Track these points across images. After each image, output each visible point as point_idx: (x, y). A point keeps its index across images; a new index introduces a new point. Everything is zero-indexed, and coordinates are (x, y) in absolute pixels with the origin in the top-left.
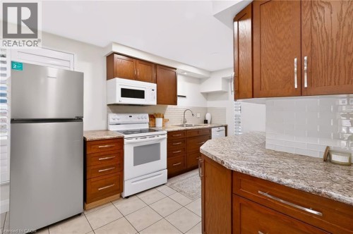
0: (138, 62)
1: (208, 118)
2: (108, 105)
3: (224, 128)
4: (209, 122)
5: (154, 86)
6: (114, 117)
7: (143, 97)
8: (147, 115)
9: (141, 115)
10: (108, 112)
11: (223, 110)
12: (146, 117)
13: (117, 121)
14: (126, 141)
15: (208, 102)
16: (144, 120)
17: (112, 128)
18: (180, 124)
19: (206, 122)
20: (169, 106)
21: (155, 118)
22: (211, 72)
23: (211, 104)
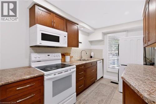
0: (54, 15)
1: (92, 55)
2: (31, 47)
3: (102, 61)
4: (93, 57)
5: (66, 34)
6: (35, 56)
7: (58, 41)
8: (60, 54)
9: (56, 54)
10: (31, 52)
11: (101, 51)
12: (59, 56)
13: (38, 59)
14: (46, 78)
15: (92, 46)
16: (58, 58)
17: (34, 65)
18: (78, 59)
19: (91, 57)
20: (73, 48)
21: (65, 56)
22: (95, 29)
23: (94, 47)
